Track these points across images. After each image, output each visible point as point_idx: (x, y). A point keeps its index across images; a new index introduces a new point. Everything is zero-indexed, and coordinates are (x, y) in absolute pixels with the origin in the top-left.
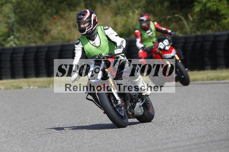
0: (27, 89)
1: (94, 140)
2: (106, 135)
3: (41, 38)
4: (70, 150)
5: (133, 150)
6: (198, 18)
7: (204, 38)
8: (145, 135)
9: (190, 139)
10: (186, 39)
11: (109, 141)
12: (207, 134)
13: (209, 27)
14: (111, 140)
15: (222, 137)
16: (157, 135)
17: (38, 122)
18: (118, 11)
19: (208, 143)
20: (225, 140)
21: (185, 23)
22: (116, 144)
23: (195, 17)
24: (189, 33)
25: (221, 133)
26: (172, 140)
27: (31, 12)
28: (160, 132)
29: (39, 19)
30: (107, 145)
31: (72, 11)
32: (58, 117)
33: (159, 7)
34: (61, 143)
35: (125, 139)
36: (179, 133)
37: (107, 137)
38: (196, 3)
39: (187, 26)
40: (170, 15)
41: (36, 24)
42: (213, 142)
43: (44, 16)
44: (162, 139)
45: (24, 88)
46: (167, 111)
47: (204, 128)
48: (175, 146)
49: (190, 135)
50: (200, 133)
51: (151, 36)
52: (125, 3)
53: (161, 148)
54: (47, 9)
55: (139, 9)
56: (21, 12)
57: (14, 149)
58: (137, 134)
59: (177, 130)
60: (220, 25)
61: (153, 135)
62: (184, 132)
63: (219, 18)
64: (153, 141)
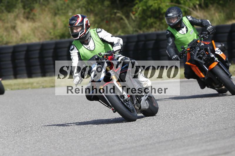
2: (50, 139)
6: (140, 16)
8: (90, 138)
10: (128, 38)
11: (52, 146)
12: (154, 135)
13: (151, 26)
14: (55, 145)
15: (169, 138)
16: (102, 138)
18: (57, 11)
19: (155, 144)
20: (172, 140)
21: (126, 21)
22: (60, 148)
23: (137, 15)
24: (131, 32)
25: (167, 134)
26: (118, 142)
28: (105, 134)
30: (50, 149)
31: (9, 12)
34: (3, 148)
35: (69, 143)
36: (125, 135)
37: (50, 141)
38: (137, 1)
39: (128, 25)
42: (159, 143)
44: (108, 142)
47: (150, 129)
49: (136, 136)
50: (146, 134)
55: (80, 9)
58: (82, 137)
59: (122, 132)
60: (162, 23)
61: (98, 137)
62: (130, 134)
63: (161, 16)
64: (98, 144)
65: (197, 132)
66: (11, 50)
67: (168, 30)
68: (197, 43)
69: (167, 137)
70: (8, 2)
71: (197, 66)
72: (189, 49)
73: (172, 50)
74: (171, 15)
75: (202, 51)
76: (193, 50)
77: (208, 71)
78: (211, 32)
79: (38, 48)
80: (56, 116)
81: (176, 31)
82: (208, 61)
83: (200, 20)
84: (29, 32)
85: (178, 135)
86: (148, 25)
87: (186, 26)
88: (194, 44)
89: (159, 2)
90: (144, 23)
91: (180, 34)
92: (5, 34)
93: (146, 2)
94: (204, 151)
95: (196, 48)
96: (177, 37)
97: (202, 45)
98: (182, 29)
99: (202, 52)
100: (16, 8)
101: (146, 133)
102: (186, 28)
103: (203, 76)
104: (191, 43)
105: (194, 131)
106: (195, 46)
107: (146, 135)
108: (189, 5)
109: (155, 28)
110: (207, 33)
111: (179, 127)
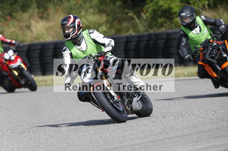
1: (50, 140)
5: (90, 148)
6: (151, 16)
7: (157, 37)
8: (101, 134)
9: (147, 136)
10: (139, 37)
11: (65, 141)
12: (164, 131)
13: (162, 25)
14: (67, 140)
16: (113, 134)
18: (70, 11)
19: (164, 140)
20: (182, 136)
21: (137, 21)
22: (72, 144)
23: (148, 15)
24: (142, 32)
25: (177, 130)
26: (129, 138)
28: (117, 130)
31: (24, 11)
32: (13, 118)
33: (112, 6)
34: (18, 144)
36: (135, 131)
38: (148, 1)
39: (139, 25)
42: (169, 138)
44: (119, 138)
48: (132, 143)
49: (146, 132)
52: (77, 3)
53: (118, 146)
55: (92, 9)
58: (94, 133)
59: (133, 128)
60: (173, 23)
61: (110, 133)
62: (141, 130)
63: (171, 16)
64: (110, 140)
65: (206, 128)
66: (26, 49)
67: (181, 30)
68: (210, 42)
69: (177, 133)
70: (23, 2)
71: (209, 65)
72: (202, 49)
73: (185, 50)
74: (184, 14)
75: (214, 50)
76: (206, 49)
77: (220, 71)
78: (224, 31)
79: (52, 46)
80: (69, 113)
81: (189, 31)
82: (220, 61)
83: (213, 20)
84: (44, 31)
85: (187, 131)
86: (158, 24)
87: (199, 25)
88: (206, 44)
89: (169, 2)
90: (154, 23)
91: (193, 34)
92: (20, 33)
93: (157, 2)
94: (212, 147)
95: (208, 48)
96: (190, 36)
97: (214, 44)
98: (196, 29)
99: (214, 52)
100: (30, 8)
101: (156, 130)
102: (200, 27)
103: (216, 76)
104: (203, 43)
105: (203, 127)
106: (207, 46)
107: (156, 131)
108: (198, 5)
109: (166, 27)
110: (219, 32)
111: (188, 124)
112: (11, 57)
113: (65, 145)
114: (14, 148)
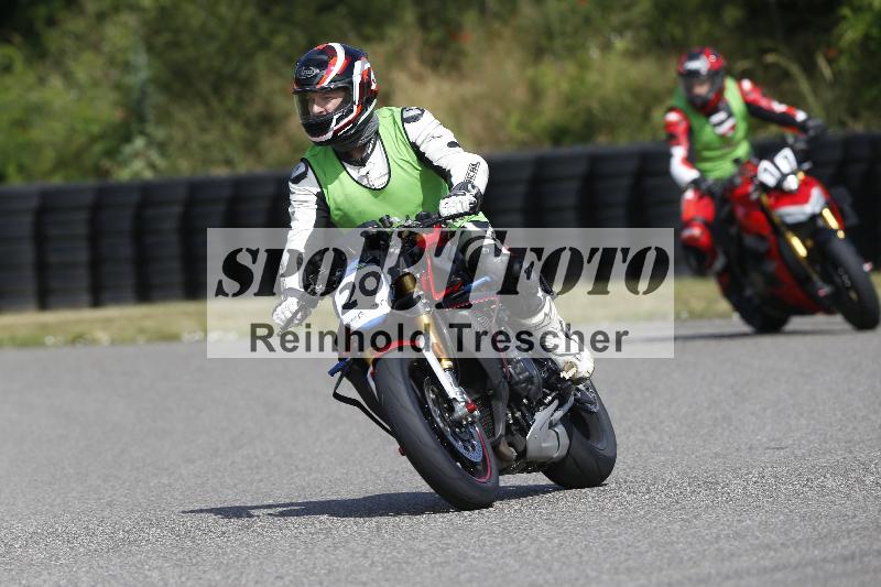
0: (197, 341)
3: (251, 147)
4: (364, 577)
5: (605, 577)
6: (854, 68)
8: (650, 521)
11: (511, 546)
14: (519, 542)
16: (696, 522)
17: (241, 470)
18: (544, 42)
22: (538, 557)
23: (843, 63)
26: (756, 542)
27: (212, 47)
28: (710, 510)
29: (244, 74)
30: (503, 558)
31: (367, 40)
32: (317, 451)
33: (704, 27)
34: (330, 550)
35: (572, 538)
38: (846, 11)
40: (746, 56)
41: (231, 93)
43: (261, 62)
44: (718, 538)
45: (186, 337)
46: (736, 428)
51: (730, 134)
52: (574, 12)
53: (713, 571)
54: (273, 33)
55: (629, 35)
56: (174, 45)
57: (149, 573)
112: (784, 176)
113: (510, 561)
114: (315, 568)
